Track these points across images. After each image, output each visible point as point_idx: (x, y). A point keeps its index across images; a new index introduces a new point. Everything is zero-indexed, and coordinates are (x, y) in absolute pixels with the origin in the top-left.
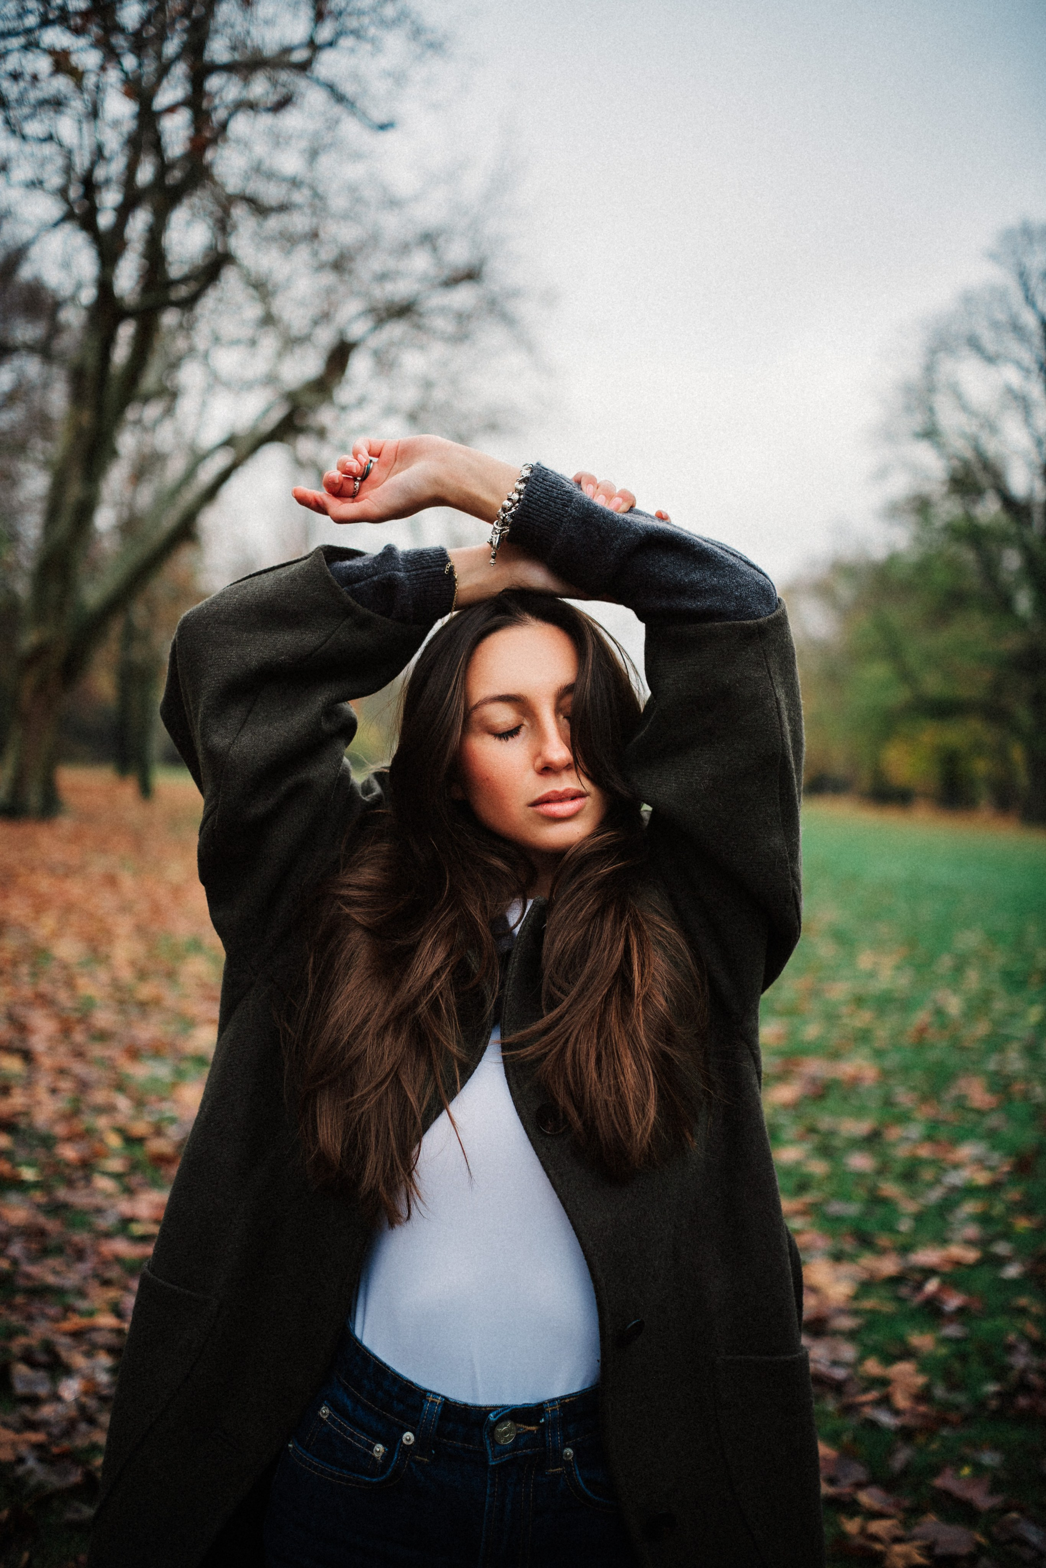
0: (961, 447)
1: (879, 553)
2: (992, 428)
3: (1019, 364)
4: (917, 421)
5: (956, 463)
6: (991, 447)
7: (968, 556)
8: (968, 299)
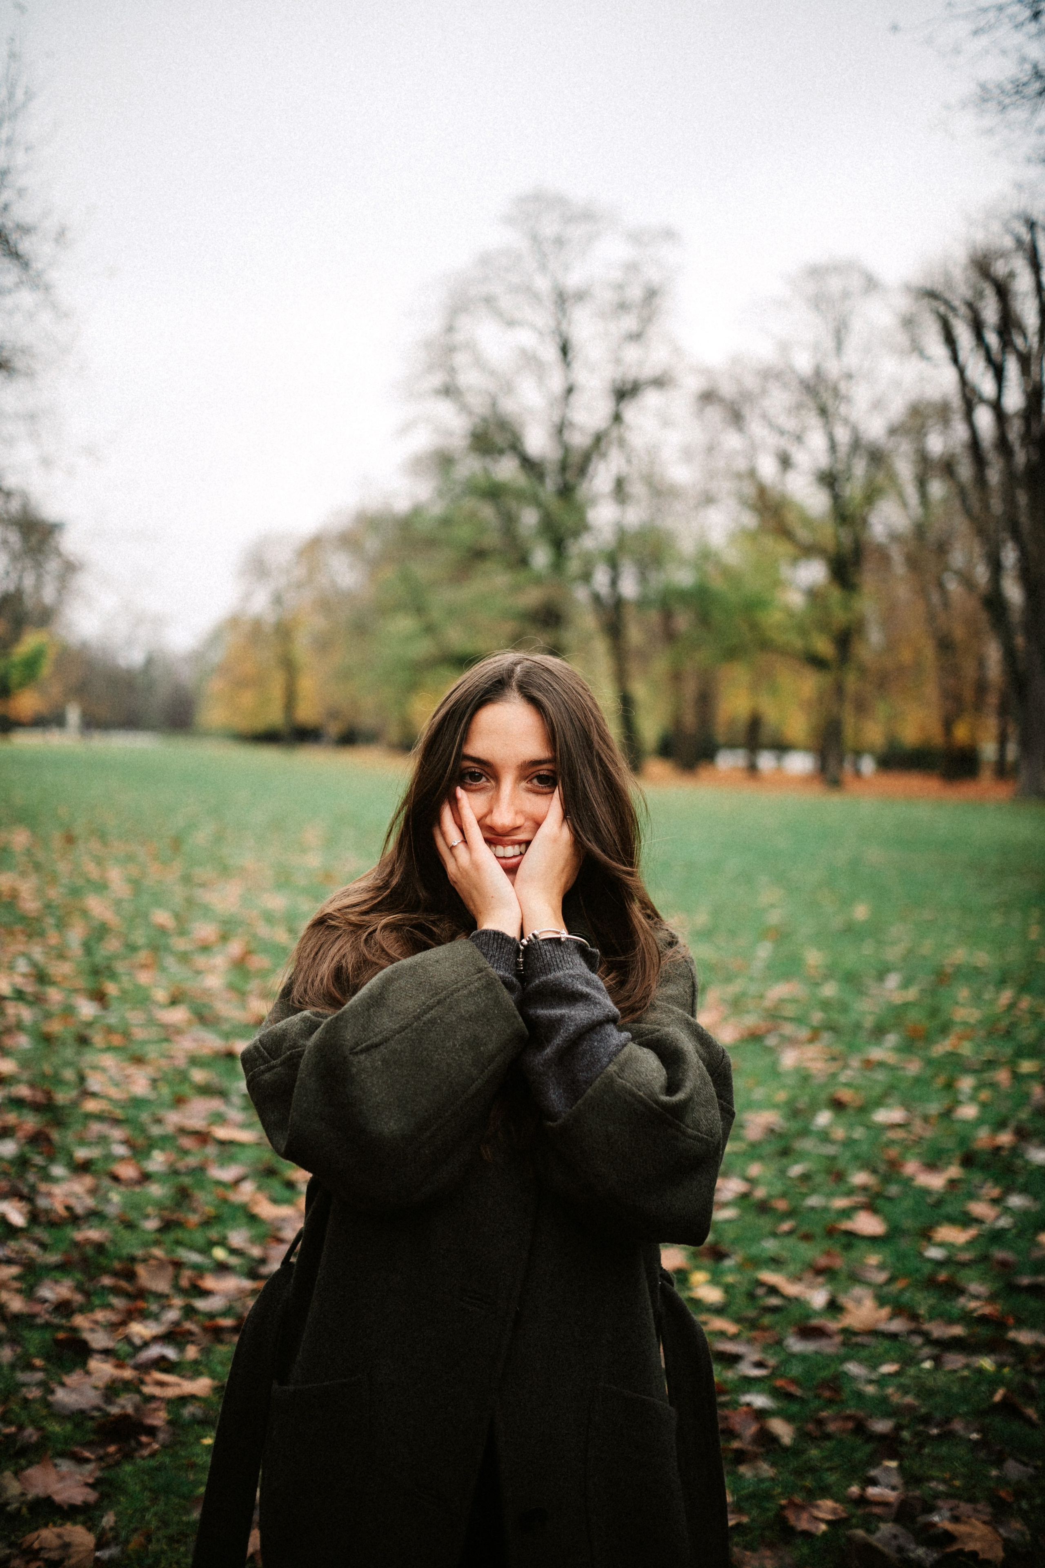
0: (478, 404)
1: (402, 505)
2: (509, 388)
3: (533, 327)
4: (437, 379)
5: (477, 420)
6: (509, 406)
7: (487, 512)
8: (485, 260)
